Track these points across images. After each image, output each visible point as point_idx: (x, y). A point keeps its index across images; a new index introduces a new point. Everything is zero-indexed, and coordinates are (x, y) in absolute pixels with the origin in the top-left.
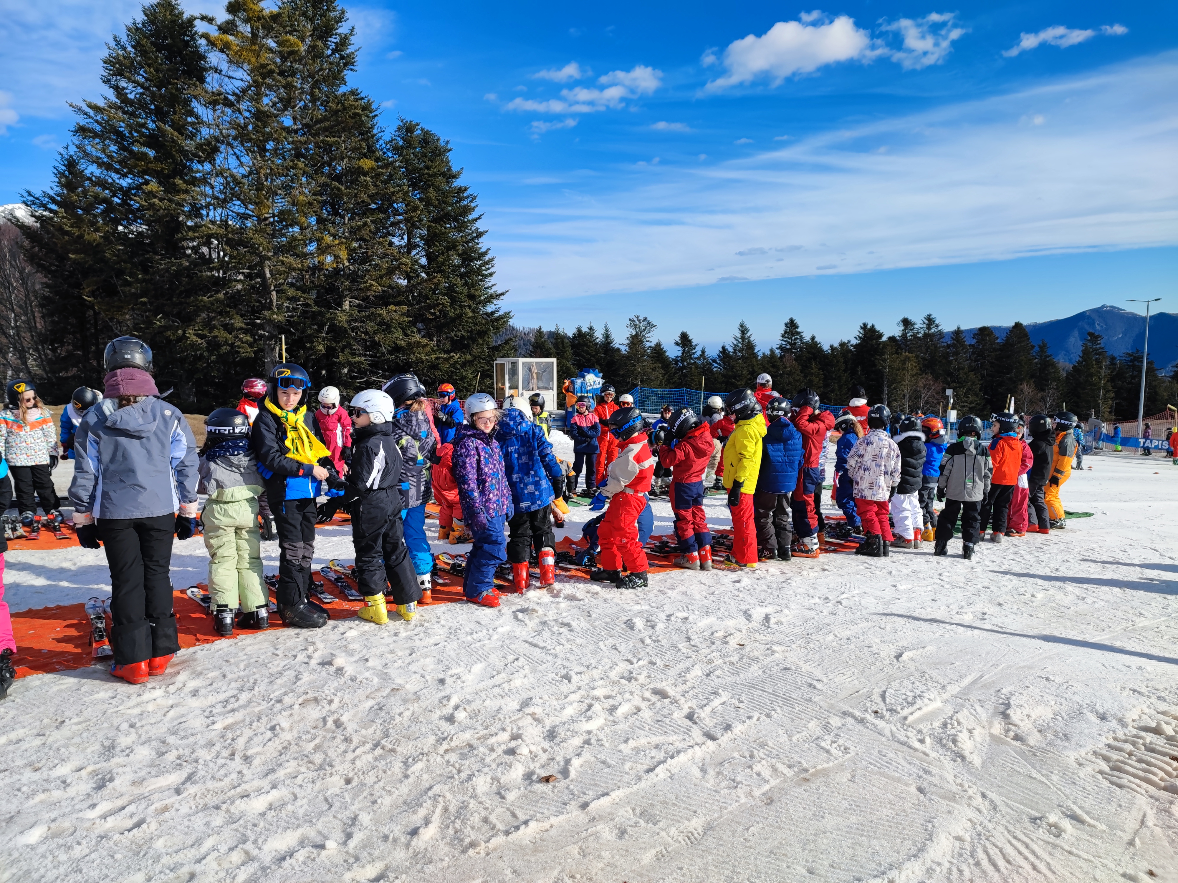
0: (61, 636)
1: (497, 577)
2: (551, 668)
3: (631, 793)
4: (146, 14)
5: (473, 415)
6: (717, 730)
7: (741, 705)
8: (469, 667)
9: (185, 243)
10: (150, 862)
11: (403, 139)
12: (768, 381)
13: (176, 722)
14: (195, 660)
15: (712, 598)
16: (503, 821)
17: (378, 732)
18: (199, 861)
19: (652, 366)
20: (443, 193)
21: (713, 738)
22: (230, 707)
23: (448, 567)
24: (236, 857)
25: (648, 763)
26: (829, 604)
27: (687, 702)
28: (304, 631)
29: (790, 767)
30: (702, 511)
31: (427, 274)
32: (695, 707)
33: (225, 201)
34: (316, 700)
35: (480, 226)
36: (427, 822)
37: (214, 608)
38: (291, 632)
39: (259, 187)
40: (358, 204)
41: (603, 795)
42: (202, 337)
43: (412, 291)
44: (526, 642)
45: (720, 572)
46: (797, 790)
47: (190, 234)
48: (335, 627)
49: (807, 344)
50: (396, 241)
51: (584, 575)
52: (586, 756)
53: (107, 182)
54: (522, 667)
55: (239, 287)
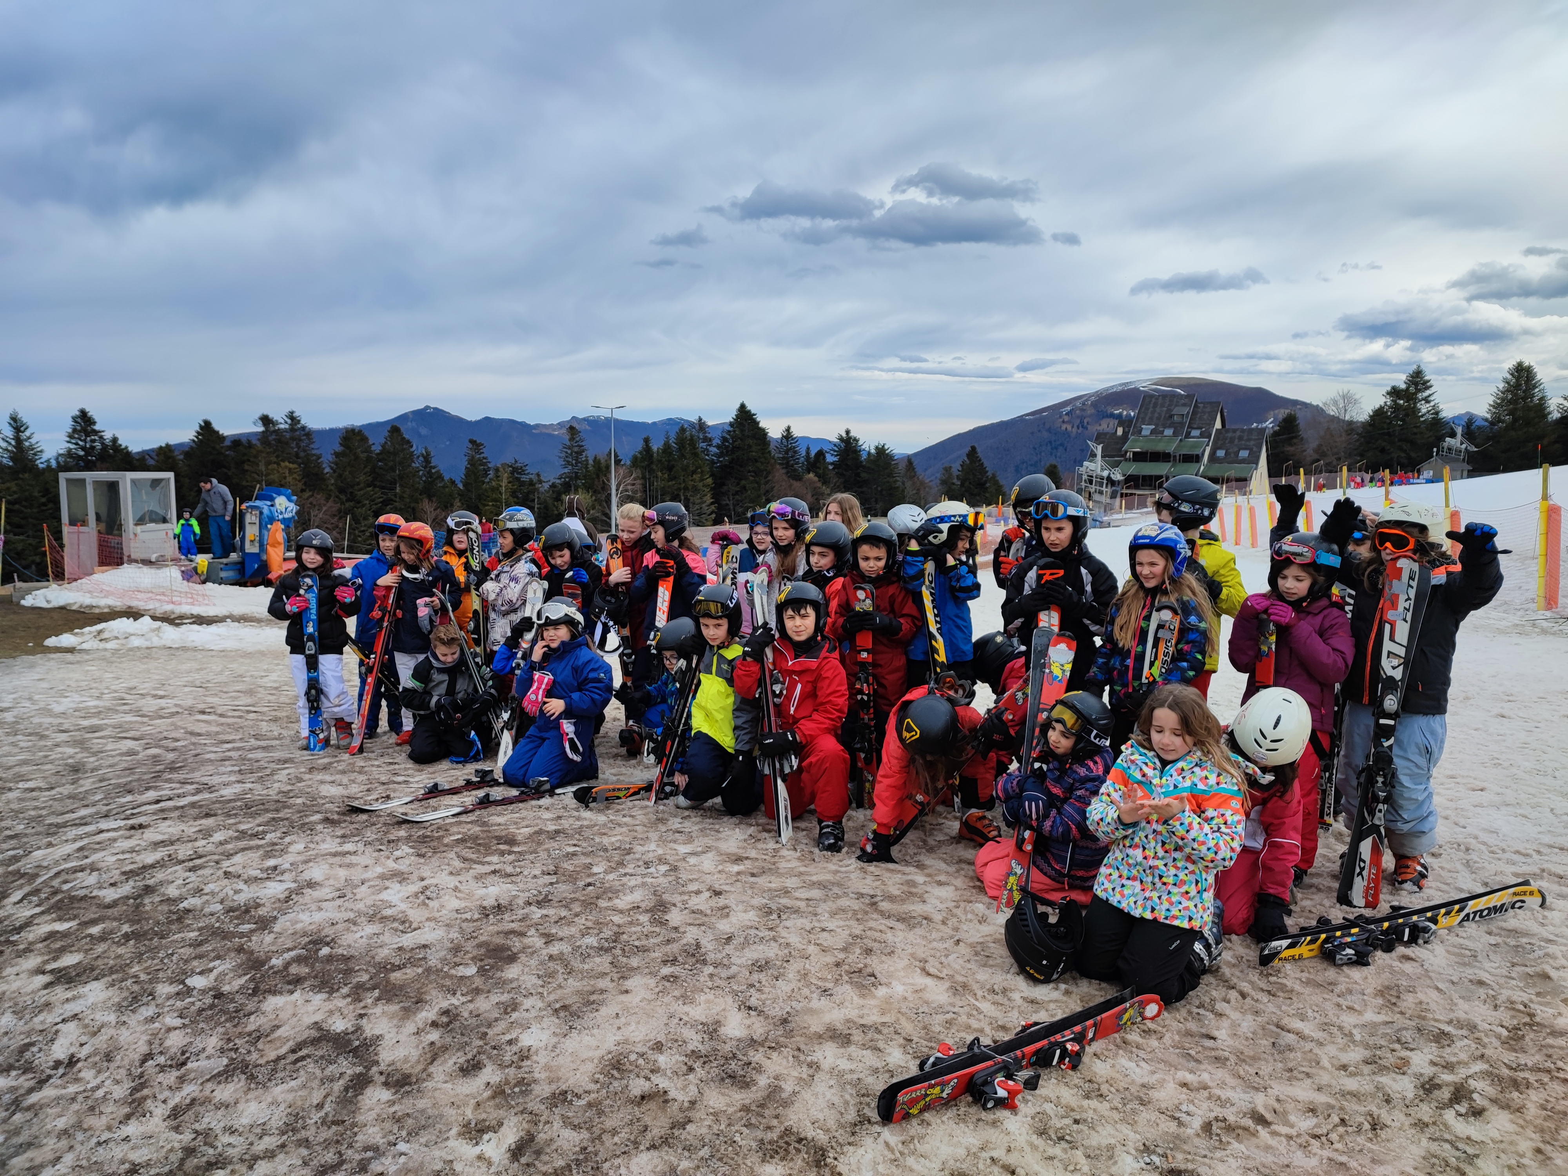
49: (107, 447)
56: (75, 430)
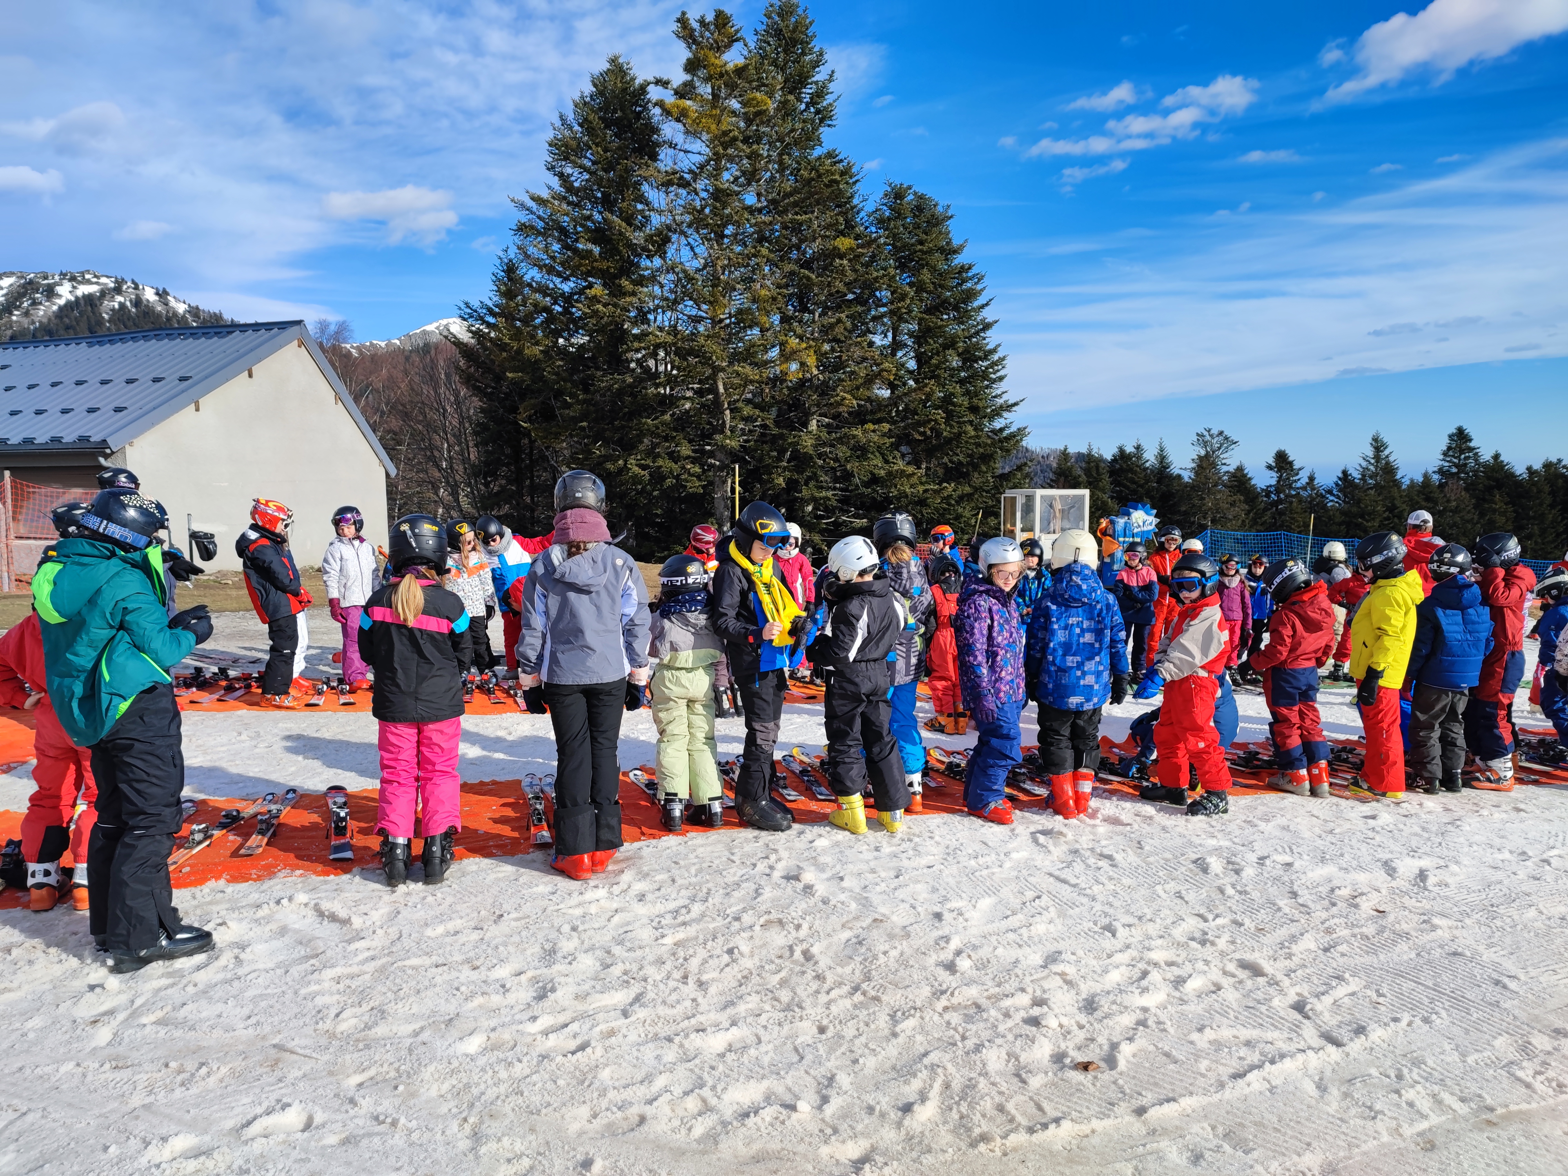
0: (497, 815)
1: (1008, 785)
2: (1086, 914)
3: (1210, 1104)
4: (595, 85)
5: (990, 566)
6: (1343, 1031)
7: (1381, 1000)
8: (974, 901)
9: (629, 355)
10: (596, 1095)
11: (890, 208)
12: (1425, 522)
13: (621, 931)
14: (641, 858)
15: (1330, 838)
16: (1024, 1114)
17: (857, 972)
18: (650, 1102)
19: (1230, 499)
20: (941, 275)
21: (1338, 1044)
22: (681, 919)
23: (943, 767)
24: (692, 1104)
25: (1235, 1065)
26: (1529, 863)
27: (1292, 985)
28: (764, 833)
29: (1463, 1100)
30: (1315, 710)
31: (916, 381)
32: (1306, 994)
33: (676, 302)
34: (780, 922)
35: (988, 314)
36: (923, 1098)
37: (662, 796)
38: (749, 833)
39: (715, 281)
40: (831, 295)
41: (1168, 1100)
42: (644, 467)
43: (896, 405)
44: (1051, 875)
45: (1343, 802)
46: (1476, 1135)
47: (636, 345)
48: (801, 833)
49: (1486, 465)
50: (878, 340)
51: (1131, 791)
52: (1141, 1042)
53: (548, 288)
54: (1047, 909)
55: (688, 406)
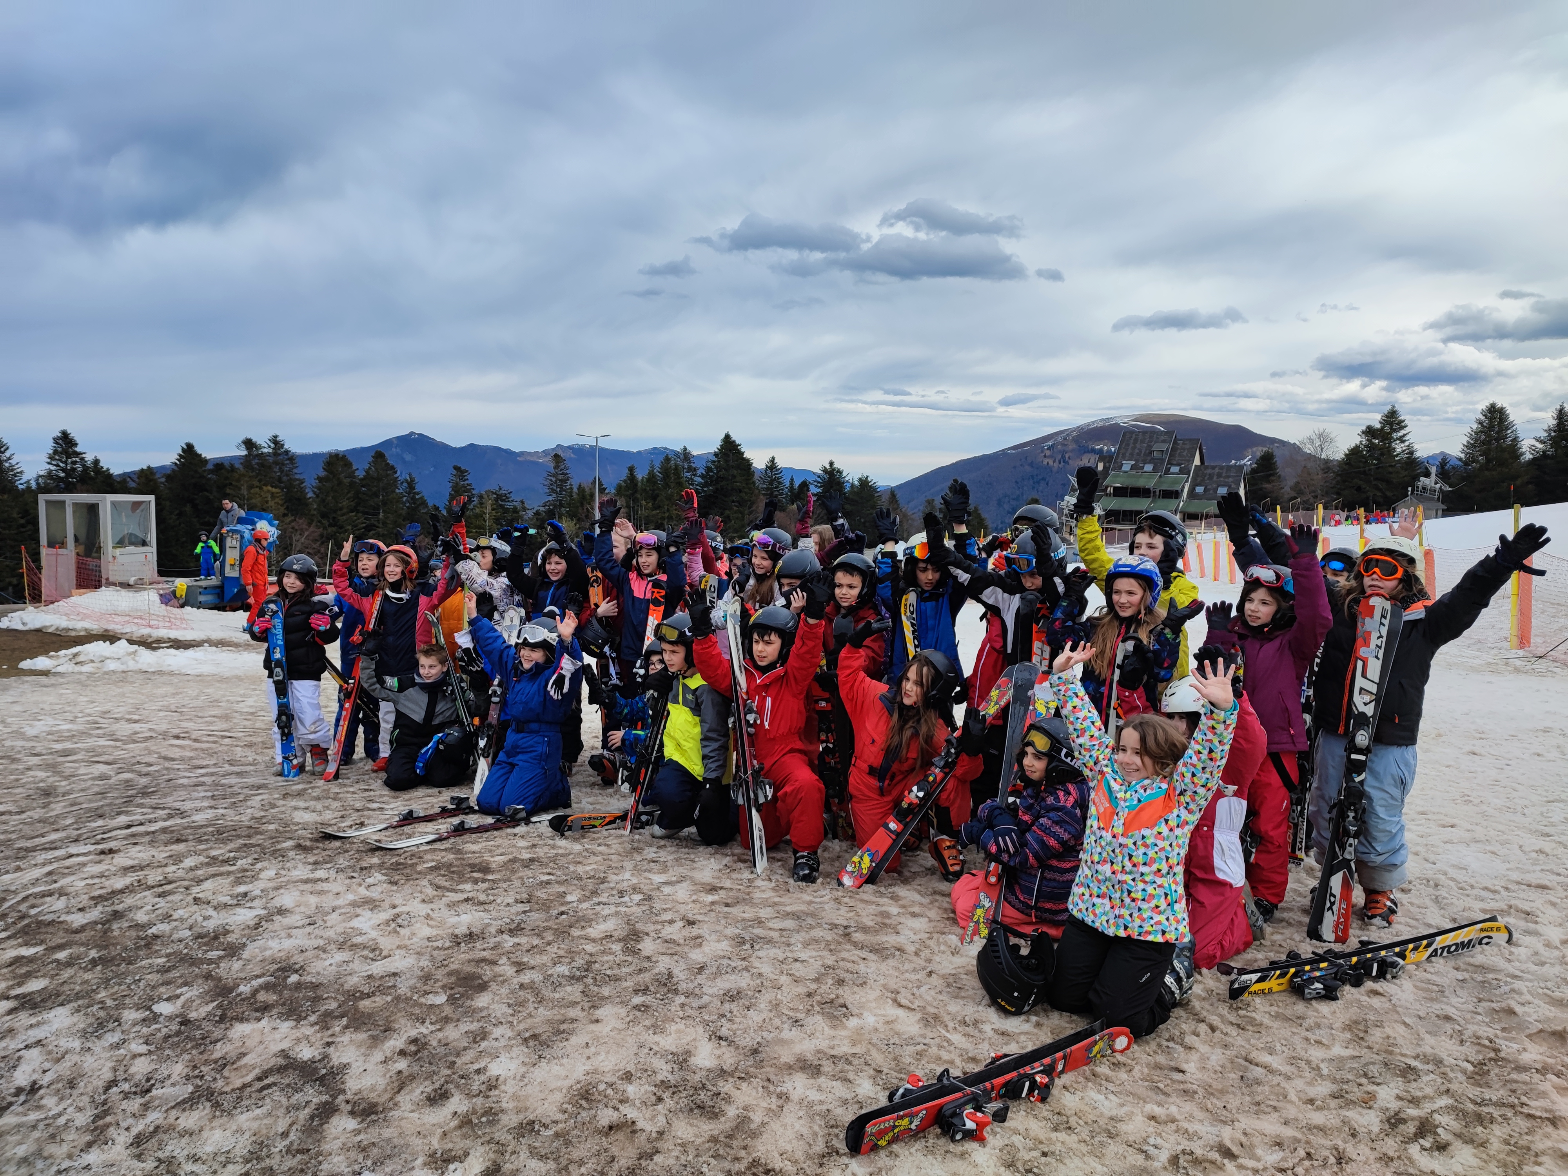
56: (56, 452)
